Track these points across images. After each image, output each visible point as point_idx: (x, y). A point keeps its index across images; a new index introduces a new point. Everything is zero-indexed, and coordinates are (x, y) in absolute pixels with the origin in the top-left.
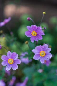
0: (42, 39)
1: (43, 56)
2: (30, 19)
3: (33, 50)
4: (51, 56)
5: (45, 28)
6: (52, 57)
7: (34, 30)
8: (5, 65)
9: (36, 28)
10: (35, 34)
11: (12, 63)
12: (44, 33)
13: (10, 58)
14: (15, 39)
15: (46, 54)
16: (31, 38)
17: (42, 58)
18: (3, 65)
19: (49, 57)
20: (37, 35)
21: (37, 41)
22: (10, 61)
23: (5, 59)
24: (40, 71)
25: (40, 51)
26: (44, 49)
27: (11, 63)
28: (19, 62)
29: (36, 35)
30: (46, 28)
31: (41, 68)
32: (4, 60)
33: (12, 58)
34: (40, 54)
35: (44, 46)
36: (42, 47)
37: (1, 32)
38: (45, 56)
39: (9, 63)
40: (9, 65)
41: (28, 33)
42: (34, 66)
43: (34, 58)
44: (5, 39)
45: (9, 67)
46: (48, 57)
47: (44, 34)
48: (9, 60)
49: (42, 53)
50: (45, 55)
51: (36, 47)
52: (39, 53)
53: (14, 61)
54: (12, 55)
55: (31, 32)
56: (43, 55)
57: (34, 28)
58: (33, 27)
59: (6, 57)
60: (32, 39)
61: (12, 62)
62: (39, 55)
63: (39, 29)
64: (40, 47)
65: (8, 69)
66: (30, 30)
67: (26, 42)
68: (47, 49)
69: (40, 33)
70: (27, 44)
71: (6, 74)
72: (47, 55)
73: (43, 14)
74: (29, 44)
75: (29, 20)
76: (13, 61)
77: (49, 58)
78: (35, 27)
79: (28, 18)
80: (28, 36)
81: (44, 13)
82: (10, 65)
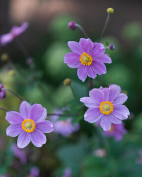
0: (105, 72)
1: (107, 113)
2: (77, 25)
3: (83, 100)
4: (126, 114)
5: (111, 48)
6: (128, 116)
7: (85, 51)
8: (14, 136)
9: (90, 45)
10: (89, 61)
11: (32, 130)
12: (110, 59)
13: (27, 118)
14: (39, 74)
15: (115, 109)
16: (78, 70)
17: (105, 117)
18: (10, 135)
19: (123, 116)
20: (94, 62)
21: (94, 77)
22: (28, 124)
23: (14, 121)
24: (100, 153)
25: (100, 102)
26: (111, 97)
27: (29, 131)
28: (50, 127)
29: (90, 63)
30: (114, 47)
31: (102, 146)
32: (11, 122)
33: (32, 118)
34: (101, 107)
35: (109, 89)
36: (105, 92)
37: (5, 57)
38: (112, 113)
39: (24, 129)
40: (26, 136)
41: (72, 58)
42: (83, 141)
43: (87, 118)
44: (14, 75)
45: (25, 138)
46: (119, 115)
47: (110, 62)
48: (25, 123)
49: (105, 107)
50: (112, 110)
51: (91, 92)
52: (97, 107)
53: (37, 125)
54: (33, 111)
55: (79, 56)
56: (108, 110)
57: (85, 46)
58: (83, 44)
59: (16, 115)
60: (80, 72)
61: (31, 127)
62: (98, 109)
63: (99, 48)
64: (101, 90)
65: (22, 145)
66: (76, 52)
67: (67, 81)
68: (117, 95)
69: (101, 58)
70: (69, 84)
71: (17, 159)
72: (117, 111)
73: (107, 13)
74: (72, 85)
75: (73, 28)
76: (34, 126)
77: (121, 119)
78: (88, 43)
79: (70, 24)
80: (71, 66)
81: (110, 10)
82: (26, 134)
